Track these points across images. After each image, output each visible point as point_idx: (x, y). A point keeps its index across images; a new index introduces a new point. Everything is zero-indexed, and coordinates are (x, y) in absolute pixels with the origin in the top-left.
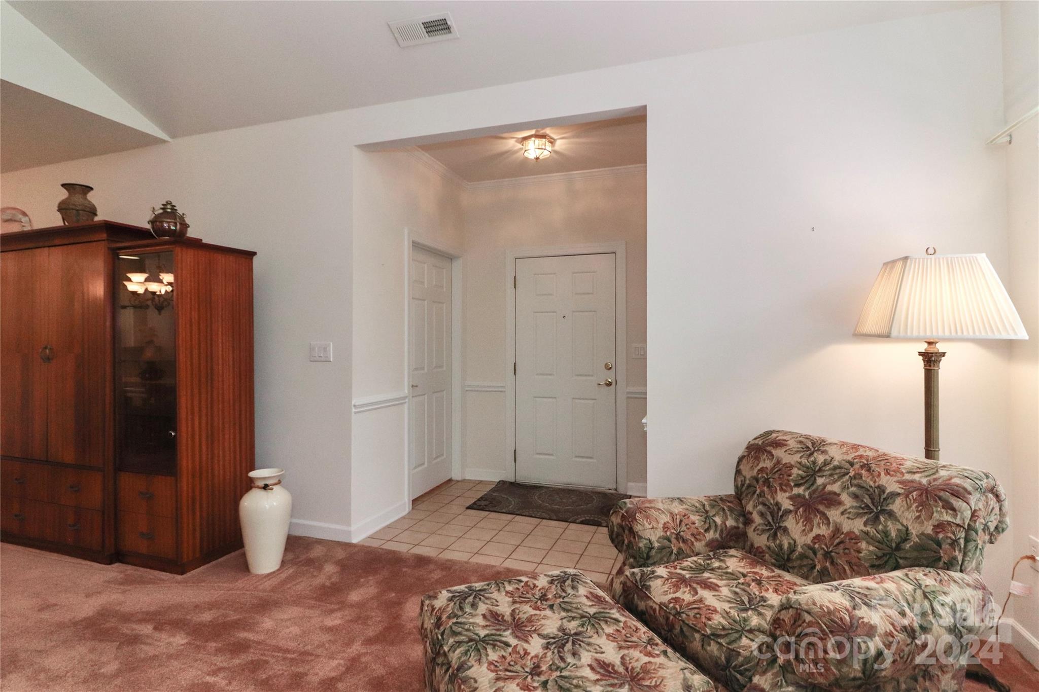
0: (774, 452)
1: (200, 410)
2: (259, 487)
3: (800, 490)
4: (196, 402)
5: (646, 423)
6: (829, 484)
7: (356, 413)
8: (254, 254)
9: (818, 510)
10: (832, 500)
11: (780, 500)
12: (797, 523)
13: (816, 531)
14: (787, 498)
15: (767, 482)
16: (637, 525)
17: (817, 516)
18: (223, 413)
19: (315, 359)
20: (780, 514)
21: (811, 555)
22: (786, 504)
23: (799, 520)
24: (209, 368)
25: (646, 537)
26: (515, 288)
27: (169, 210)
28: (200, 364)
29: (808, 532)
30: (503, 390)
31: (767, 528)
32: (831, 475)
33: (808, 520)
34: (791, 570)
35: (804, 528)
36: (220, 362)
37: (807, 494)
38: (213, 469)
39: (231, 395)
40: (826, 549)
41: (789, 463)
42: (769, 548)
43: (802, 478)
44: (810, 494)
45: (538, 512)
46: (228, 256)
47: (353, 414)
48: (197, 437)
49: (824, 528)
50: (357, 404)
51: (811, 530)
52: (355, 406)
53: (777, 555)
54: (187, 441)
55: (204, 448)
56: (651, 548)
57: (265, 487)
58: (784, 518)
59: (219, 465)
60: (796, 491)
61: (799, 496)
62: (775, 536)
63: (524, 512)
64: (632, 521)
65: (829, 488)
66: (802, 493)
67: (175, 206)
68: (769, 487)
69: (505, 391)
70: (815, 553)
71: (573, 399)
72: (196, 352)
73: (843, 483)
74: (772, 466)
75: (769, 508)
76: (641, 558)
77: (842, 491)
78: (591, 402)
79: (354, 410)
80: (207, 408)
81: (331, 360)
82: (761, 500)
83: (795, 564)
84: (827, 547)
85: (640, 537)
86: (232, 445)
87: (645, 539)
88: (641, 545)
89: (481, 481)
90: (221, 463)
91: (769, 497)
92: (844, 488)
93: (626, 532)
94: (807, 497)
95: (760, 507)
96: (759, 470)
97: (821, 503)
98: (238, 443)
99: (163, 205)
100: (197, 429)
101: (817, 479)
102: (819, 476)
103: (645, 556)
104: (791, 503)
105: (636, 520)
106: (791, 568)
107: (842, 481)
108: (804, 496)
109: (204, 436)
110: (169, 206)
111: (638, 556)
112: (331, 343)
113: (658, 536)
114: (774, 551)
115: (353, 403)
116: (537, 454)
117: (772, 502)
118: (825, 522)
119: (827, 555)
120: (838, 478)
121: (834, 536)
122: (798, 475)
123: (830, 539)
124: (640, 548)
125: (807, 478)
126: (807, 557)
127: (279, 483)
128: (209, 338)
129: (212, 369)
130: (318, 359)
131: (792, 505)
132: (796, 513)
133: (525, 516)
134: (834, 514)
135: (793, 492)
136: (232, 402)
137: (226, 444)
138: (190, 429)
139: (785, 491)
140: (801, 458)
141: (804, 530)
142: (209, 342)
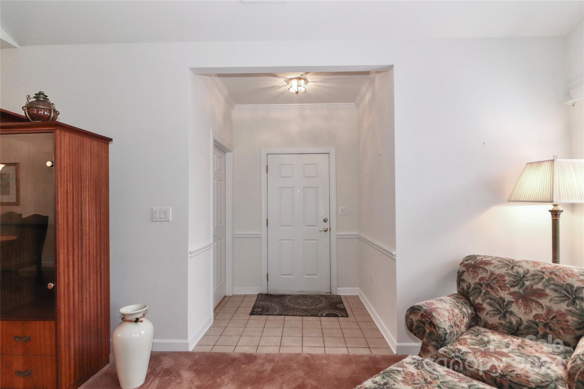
0: (486, 268)
1: (73, 264)
2: (131, 321)
3: (516, 289)
4: (71, 257)
5: (395, 255)
6: (534, 284)
7: (190, 257)
8: (111, 140)
9: (533, 300)
10: (541, 294)
11: (502, 296)
12: (520, 309)
13: (534, 312)
14: (507, 294)
15: (488, 285)
16: (435, 320)
17: (533, 304)
18: (89, 265)
19: (157, 220)
20: (505, 303)
21: (535, 326)
22: (508, 298)
23: (521, 307)
24: (80, 230)
25: (443, 327)
26: (267, 172)
27: (42, 99)
28: (73, 226)
29: (529, 313)
30: (260, 236)
31: (497, 312)
32: (533, 279)
33: (526, 306)
34: (519, 336)
35: (525, 311)
36: (88, 224)
37: (521, 291)
38: (82, 311)
39: (95, 250)
40: (544, 322)
41: (501, 274)
42: (501, 324)
43: (514, 282)
44: (524, 291)
45: (297, 312)
46: (92, 140)
47: (189, 258)
48: (71, 286)
49: (540, 310)
50: (192, 251)
51: (531, 311)
52: (190, 252)
53: (508, 328)
54: (64, 289)
55: (76, 294)
56: (446, 334)
57: (137, 320)
58: (509, 306)
59: (86, 306)
60: (512, 290)
61: (515, 293)
62: (504, 316)
63: (288, 313)
64: (431, 318)
65: (535, 287)
66: (517, 291)
67: (47, 97)
68: (491, 288)
69: (261, 237)
70: (537, 325)
71: (304, 240)
72: (70, 217)
73: (543, 283)
74: (489, 276)
75: (495, 300)
76: (441, 340)
77: (545, 288)
78: (315, 241)
79: (189, 256)
80: (78, 261)
81: (171, 220)
82: (487, 296)
83: (523, 332)
84: (545, 320)
85: (439, 328)
86: (95, 289)
87: (442, 328)
88: (440, 333)
89: (246, 295)
90: (88, 304)
91: (494, 294)
92: (546, 286)
93: (427, 325)
94: (522, 293)
95: (488, 300)
96: (480, 279)
97: (532, 295)
98: (99, 286)
99: (36, 94)
100: (71, 279)
101: (525, 282)
102: (525, 280)
103: (443, 339)
104: (512, 297)
105: (433, 316)
106: (520, 334)
107: (542, 282)
108: (520, 293)
109: (76, 285)
110: (42, 96)
111: (439, 340)
112: (171, 208)
113: (448, 326)
114: (505, 326)
115: (189, 251)
116: (282, 275)
117: (497, 297)
118: (539, 306)
119: (546, 325)
120: (539, 281)
121: (548, 314)
122: (510, 280)
123: (546, 316)
124: (440, 335)
125: (518, 282)
126: (531, 328)
127: (144, 316)
128: (80, 204)
129: (82, 230)
130: (159, 219)
131: (513, 298)
132: (517, 303)
133: (290, 315)
134: (544, 302)
135: (511, 291)
136: (95, 255)
137: (92, 289)
138: (66, 280)
139: (505, 290)
140: (507, 270)
141: (526, 312)
142: (80, 208)
